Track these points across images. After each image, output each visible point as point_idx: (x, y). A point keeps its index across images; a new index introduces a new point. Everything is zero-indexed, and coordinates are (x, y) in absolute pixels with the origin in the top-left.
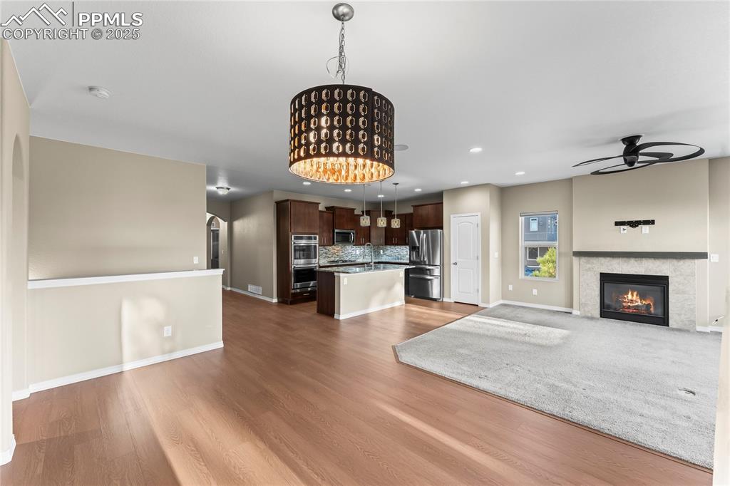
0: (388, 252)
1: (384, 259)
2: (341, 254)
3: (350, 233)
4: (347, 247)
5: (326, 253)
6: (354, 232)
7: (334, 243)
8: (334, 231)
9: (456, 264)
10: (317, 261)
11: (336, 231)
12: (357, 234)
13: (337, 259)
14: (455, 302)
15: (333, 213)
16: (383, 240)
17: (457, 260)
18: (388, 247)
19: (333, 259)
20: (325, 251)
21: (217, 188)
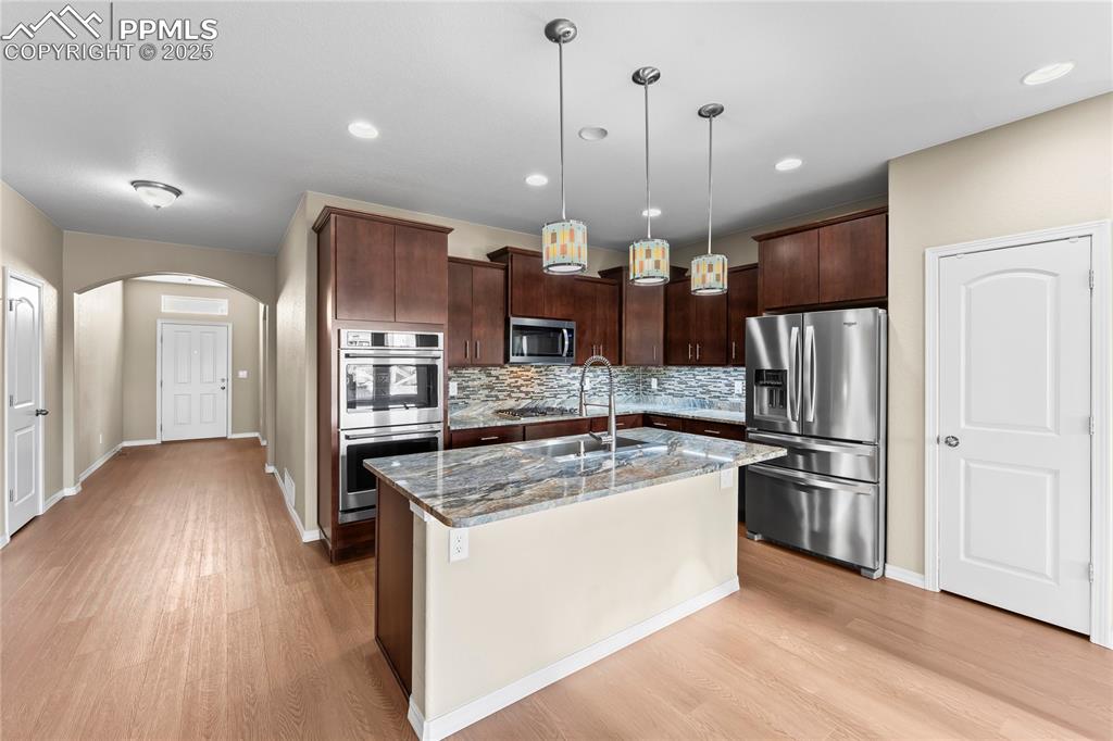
0: (673, 385)
1: (661, 405)
2: (537, 389)
3: (559, 330)
4: (557, 370)
5: (490, 387)
6: (573, 325)
7: (507, 360)
8: (507, 321)
9: (952, 442)
10: (441, 417)
11: (514, 321)
12: (581, 332)
13: (524, 404)
14: (942, 591)
15: (506, 269)
16: (658, 352)
17: (960, 428)
18: (673, 371)
19: (510, 404)
20: (485, 380)
21: (136, 184)
